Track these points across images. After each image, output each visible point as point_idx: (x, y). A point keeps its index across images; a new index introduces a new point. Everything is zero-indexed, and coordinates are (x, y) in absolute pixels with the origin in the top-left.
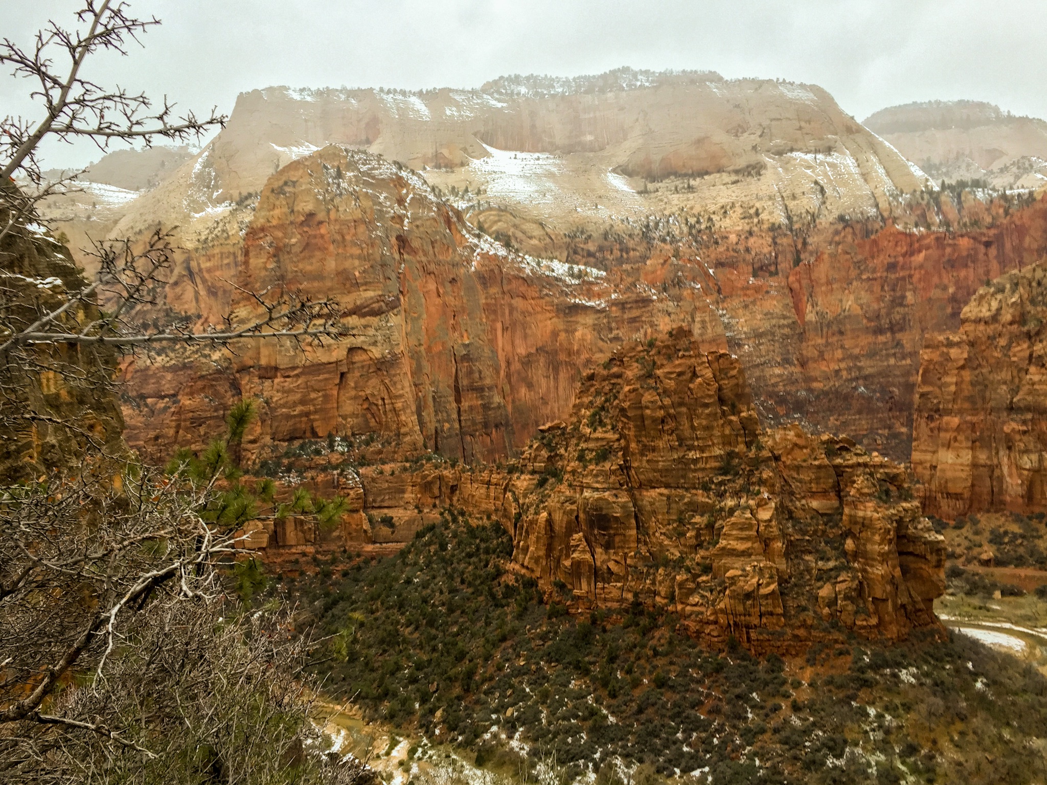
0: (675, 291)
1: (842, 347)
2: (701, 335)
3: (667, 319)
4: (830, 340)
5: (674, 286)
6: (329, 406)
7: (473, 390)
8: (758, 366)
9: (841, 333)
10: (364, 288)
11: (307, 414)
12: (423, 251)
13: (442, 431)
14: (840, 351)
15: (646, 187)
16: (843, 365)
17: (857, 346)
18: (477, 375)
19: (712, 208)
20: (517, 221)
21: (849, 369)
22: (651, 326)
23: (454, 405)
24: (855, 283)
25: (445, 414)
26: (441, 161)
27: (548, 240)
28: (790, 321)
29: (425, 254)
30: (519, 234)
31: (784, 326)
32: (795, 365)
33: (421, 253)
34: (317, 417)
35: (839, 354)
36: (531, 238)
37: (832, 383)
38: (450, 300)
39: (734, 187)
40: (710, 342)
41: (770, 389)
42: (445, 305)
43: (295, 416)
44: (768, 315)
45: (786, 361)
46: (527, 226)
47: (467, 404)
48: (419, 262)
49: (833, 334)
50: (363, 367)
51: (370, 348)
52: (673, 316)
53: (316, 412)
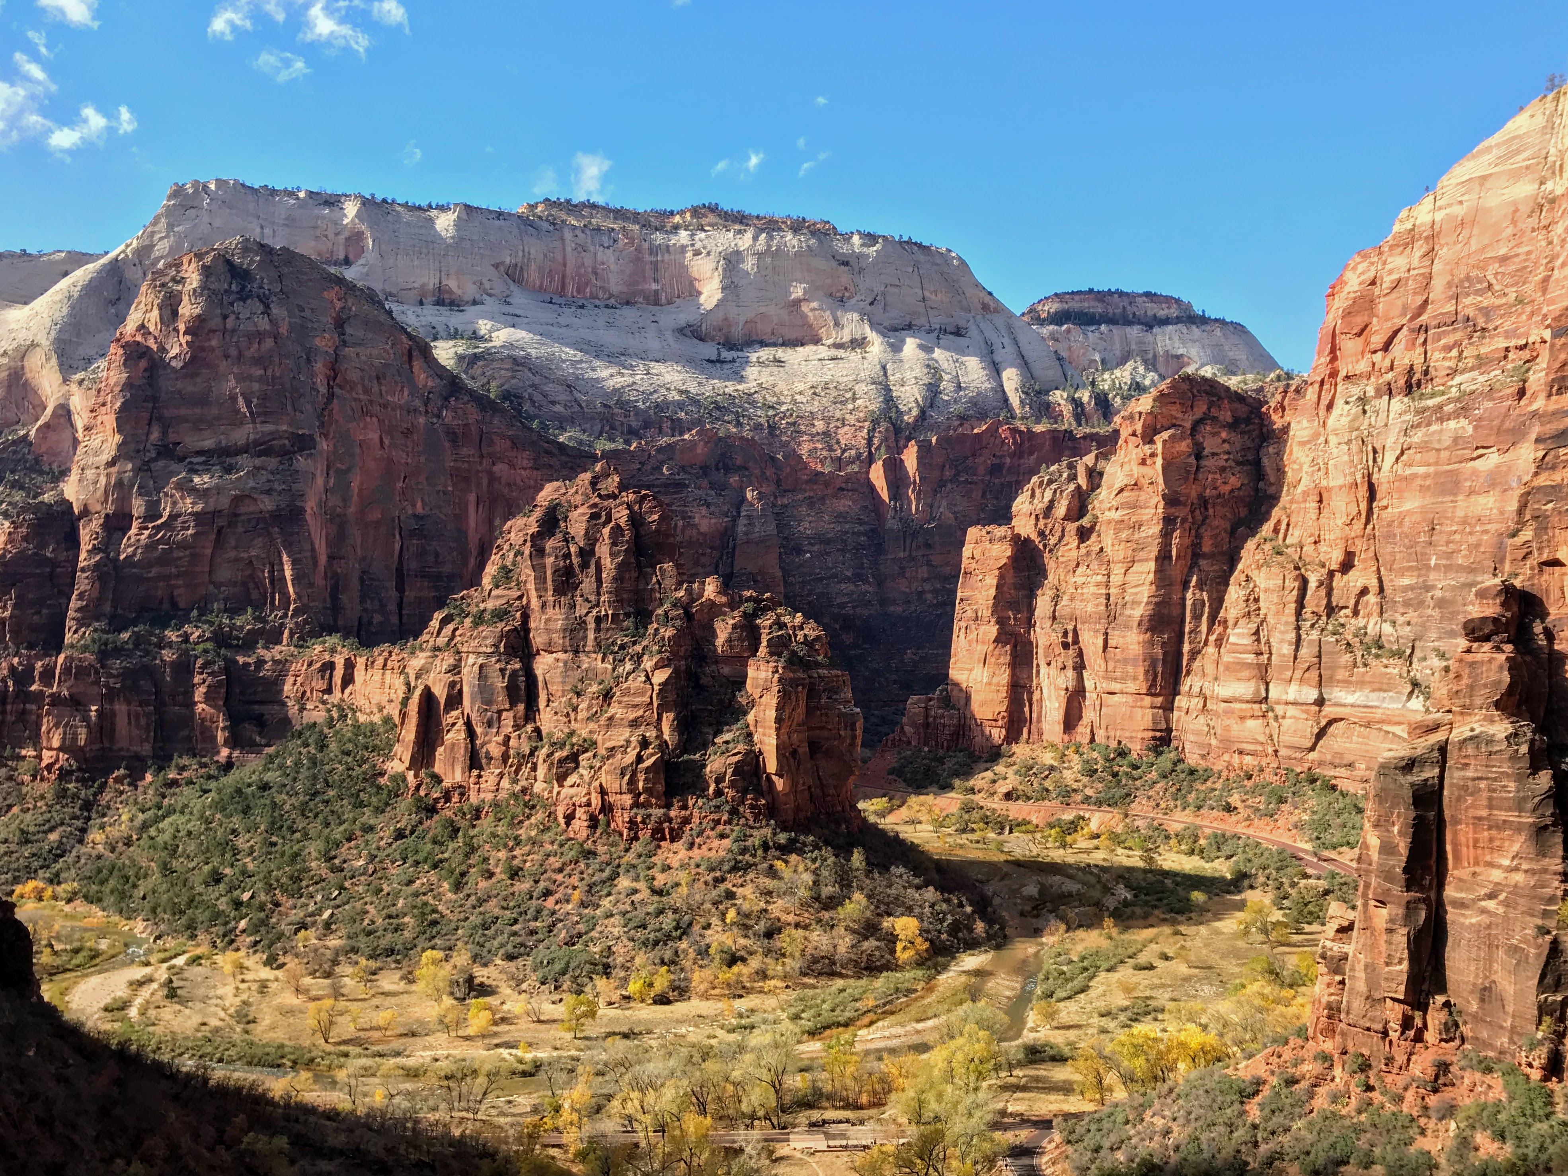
0: (718, 477)
1: (929, 564)
2: (746, 533)
3: (704, 510)
4: (914, 554)
5: (718, 469)
6: (198, 569)
7: (423, 577)
8: (821, 579)
9: (928, 546)
10: (262, 419)
11: (168, 578)
12: (364, 386)
13: (370, 623)
14: (925, 568)
15: (719, 354)
16: (927, 587)
17: (947, 564)
18: (432, 558)
19: (801, 387)
20: (537, 380)
21: (935, 592)
22: (683, 518)
23: (394, 593)
24: (949, 486)
25: (376, 603)
26: (446, 296)
27: (576, 408)
28: (867, 528)
29: (366, 391)
30: (538, 397)
31: (859, 533)
32: (869, 583)
33: (360, 389)
34: (180, 582)
35: (923, 572)
36: (553, 403)
37: (913, 608)
38: (399, 456)
39: (831, 364)
40: (757, 543)
41: (836, 611)
42: (390, 461)
43: (148, 579)
44: (840, 517)
45: (858, 577)
46: (549, 388)
47: (413, 594)
48: (355, 400)
49: (918, 547)
50: (249, 520)
51: (263, 496)
52: (712, 508)
53: (177, 576)
